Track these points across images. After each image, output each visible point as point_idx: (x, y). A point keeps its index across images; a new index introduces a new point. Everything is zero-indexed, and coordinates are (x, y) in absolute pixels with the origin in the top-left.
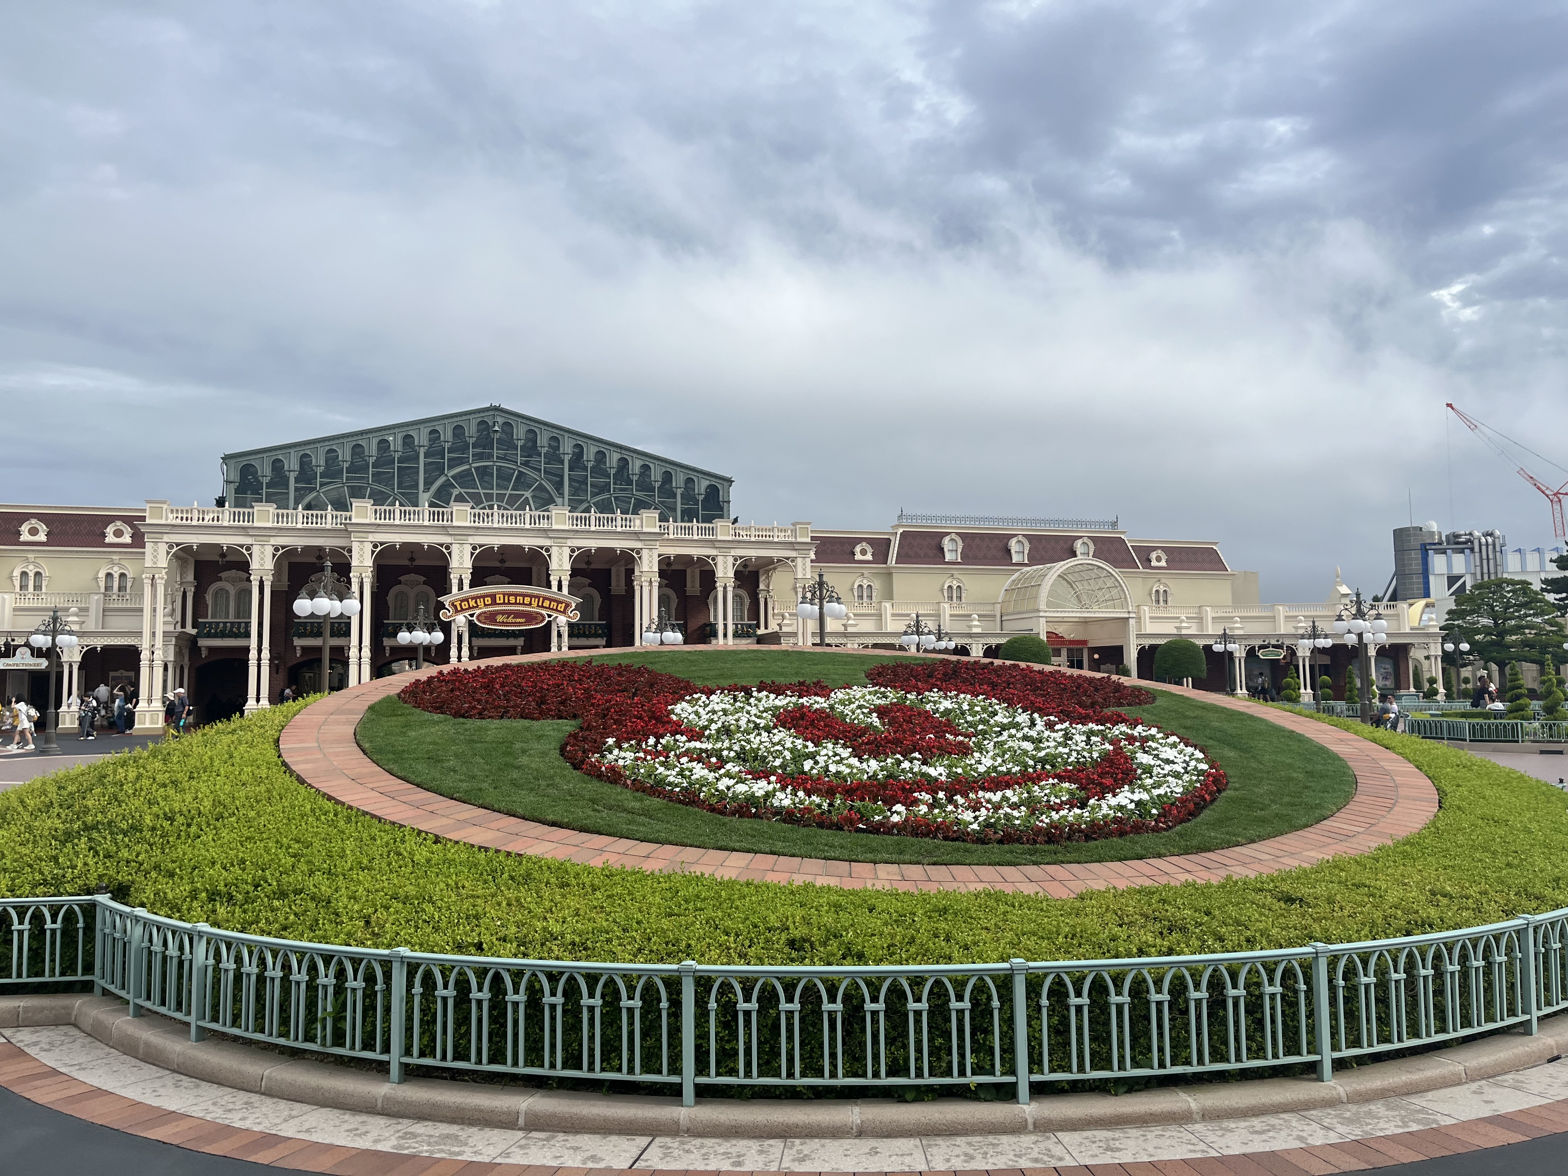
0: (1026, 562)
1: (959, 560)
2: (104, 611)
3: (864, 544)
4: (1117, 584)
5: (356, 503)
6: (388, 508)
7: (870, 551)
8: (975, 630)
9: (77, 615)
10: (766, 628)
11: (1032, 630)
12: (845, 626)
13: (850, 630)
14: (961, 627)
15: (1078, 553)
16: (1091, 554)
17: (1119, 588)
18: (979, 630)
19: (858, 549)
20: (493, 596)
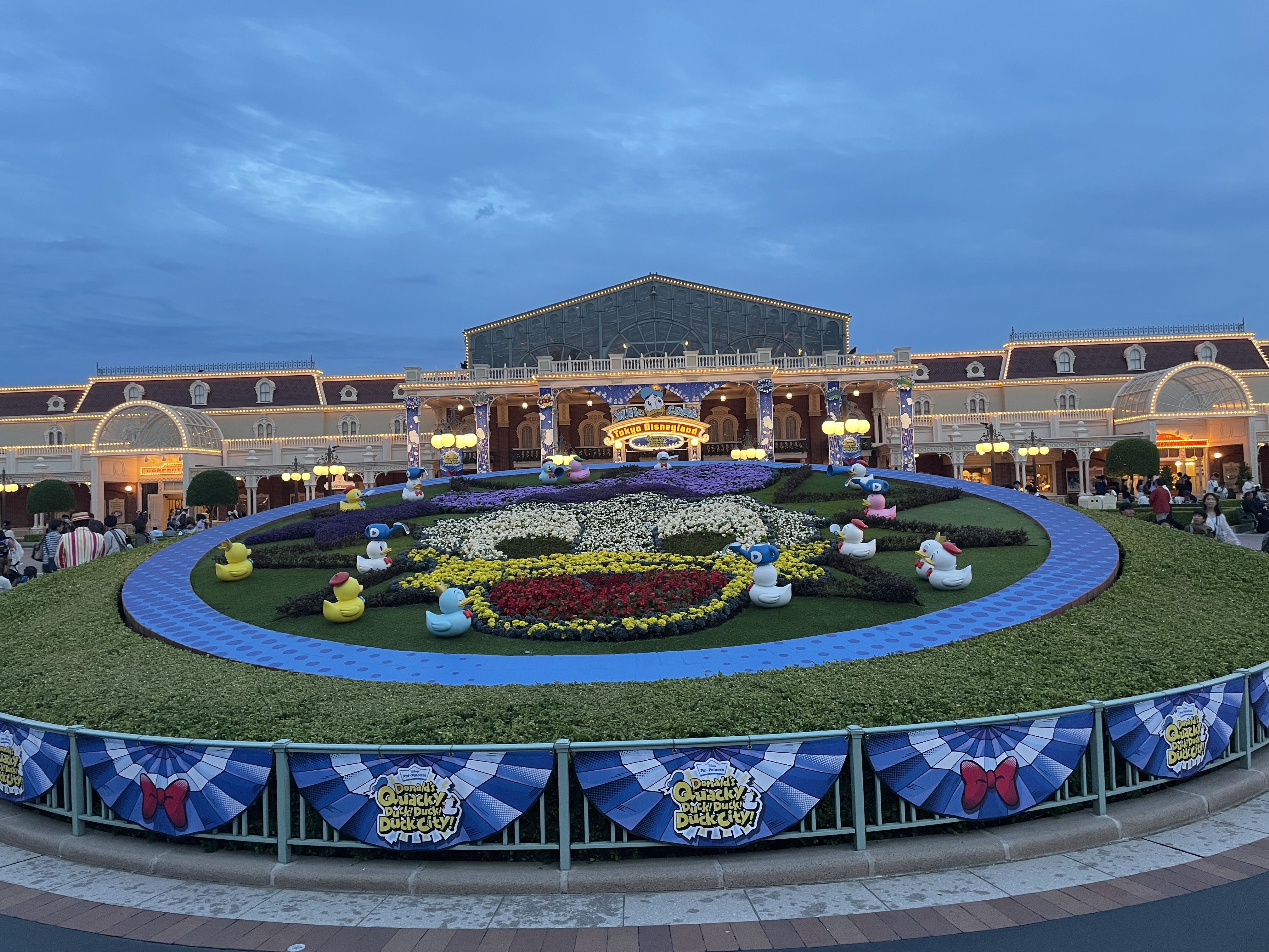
0: (1143, 368)
1: (1072, 371)
2: (392, 447)
3: (976, 362)
4: (1235, 385)
5: (540, 360)
6: (563, 362)
7: (981, 368)
8: (1081, 436)
9: (371, 451)
10: (881, 441)
11: (1142, 433)
12: (950, 436)
13: (955, 440)
14: (1069, 433)
15: (1199, 357)
16: (1214, 357)
17: (1238, 389)
18: (1085, 435)
19: (969, 368)
20: (642, 426)
